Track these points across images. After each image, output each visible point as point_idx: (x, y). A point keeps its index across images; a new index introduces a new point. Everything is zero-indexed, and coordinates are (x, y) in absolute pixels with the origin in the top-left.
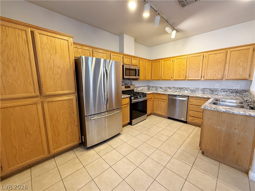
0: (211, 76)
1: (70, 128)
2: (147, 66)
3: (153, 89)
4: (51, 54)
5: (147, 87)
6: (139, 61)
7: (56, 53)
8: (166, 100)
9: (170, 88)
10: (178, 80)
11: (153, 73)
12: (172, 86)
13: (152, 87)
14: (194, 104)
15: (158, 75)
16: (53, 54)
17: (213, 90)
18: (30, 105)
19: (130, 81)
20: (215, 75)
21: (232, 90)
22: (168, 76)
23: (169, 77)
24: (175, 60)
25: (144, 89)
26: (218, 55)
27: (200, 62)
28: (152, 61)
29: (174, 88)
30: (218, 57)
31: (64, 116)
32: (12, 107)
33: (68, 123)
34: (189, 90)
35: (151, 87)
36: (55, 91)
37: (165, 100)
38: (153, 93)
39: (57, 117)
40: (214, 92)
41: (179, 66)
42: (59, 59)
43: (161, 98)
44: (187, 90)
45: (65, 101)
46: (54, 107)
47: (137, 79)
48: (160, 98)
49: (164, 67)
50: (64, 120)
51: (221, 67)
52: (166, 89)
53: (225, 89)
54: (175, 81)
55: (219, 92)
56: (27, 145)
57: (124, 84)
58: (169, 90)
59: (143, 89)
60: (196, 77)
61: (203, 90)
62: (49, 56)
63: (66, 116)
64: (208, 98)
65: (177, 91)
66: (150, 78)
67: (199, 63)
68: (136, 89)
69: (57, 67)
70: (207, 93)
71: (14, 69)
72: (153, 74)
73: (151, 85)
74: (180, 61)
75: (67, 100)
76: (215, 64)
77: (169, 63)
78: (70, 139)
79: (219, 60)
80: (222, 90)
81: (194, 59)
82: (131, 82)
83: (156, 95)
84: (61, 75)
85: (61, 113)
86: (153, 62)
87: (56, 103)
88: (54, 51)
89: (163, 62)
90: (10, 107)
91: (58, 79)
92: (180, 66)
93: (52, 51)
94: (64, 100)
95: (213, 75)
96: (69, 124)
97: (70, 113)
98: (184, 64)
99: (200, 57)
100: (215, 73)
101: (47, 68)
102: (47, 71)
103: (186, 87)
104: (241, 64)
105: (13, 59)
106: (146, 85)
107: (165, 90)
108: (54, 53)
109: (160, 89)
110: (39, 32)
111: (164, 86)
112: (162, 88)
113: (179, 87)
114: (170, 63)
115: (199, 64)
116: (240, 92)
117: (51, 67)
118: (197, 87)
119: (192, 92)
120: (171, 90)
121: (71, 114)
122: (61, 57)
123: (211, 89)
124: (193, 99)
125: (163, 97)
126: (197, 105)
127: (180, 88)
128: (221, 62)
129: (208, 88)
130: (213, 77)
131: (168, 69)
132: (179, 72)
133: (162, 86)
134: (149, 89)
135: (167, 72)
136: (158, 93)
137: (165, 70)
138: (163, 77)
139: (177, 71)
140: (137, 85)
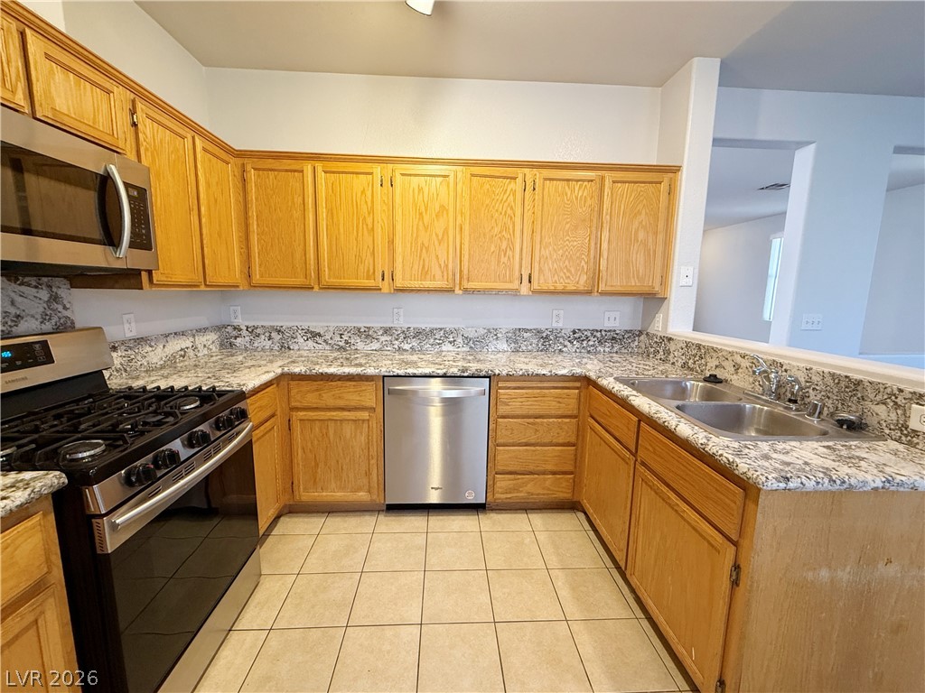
0: (556, 278)
2: (208, 185)
3: (263, 342)
5: (212, 336)
6: (133, 112)
8: (373, 409)
9: (368, 336)
11: (254, 238)
12: (376, 325)
13: (252, 331)
14: (519, 412)
15: (298, 255)
17: (547, 337)
19: (44, 295)
20: (568, 274)
21: (601, 331)
22: (361, 267)
23: (369, 275)
24: (398, 180)
25: (195, 348)
26: (577, 189)
27: (512, 208)
28: (239, 161)
29: (387, 331)
30: (577, 198)
34: (460, 340)
35: (244, 332)
37: (365, 415)
38: (283, 375)
40: (550, 345)
41: (421, 214)
43: (341, 403)
44: (450, 342)
47: (127, 279)
48: (331, 402)
49: (330, 212)
51: (587, 241)
52: (347, 342)
53: (582, 328)
55: (567, 343)
58: (360, 346)
59: (191, 353)
60: (501, 277)
61: (515, 336)
64: (573, 375)
65: (407, 347)
66: (237, 276)
67: (509, 211)
68: (117, 358)
70: (530, 347)
72: (255, 249)
73: (241, 321)
74: (420, 190)
76: (568, 226)
77: (363, 192)
79: (581, 210)
80: (574, 332)
81: (488, 186)
82: (55, 298)
83: (304, 389)
86: (249, 167)
89: (321, 175)
92: (426, 219)
95: (562, 274)
98: (442, 207)
99: (512, 185)
100: (567, 262)
103: (448, 326)
104: (641, 235)
106: (203, 321)
107: (342, 344)
109: (310, 343)
111: (333, 325)
112: (319, 335)
113: (412, 326)
114: (369, 193)
115: (511, 218)
116: (621, 337)
118: (491, 324)
119: (471, 347)
120: (376, 345)
123: (539, 332)
124: (509, 388)
125: (349, 396)
126: (531, 412)
127: (418, 334)
128: (585, 220)
129: (529, 328)
130: (562, 280)
131: (361, 224)
132: (424, 250)
133: (322, 327)
134: (228, 344)
135: (355, 242)
136: (320, 371)
137: (339, 229)
138: (330, 269)
139: (412, 243)
140: (127, 326)
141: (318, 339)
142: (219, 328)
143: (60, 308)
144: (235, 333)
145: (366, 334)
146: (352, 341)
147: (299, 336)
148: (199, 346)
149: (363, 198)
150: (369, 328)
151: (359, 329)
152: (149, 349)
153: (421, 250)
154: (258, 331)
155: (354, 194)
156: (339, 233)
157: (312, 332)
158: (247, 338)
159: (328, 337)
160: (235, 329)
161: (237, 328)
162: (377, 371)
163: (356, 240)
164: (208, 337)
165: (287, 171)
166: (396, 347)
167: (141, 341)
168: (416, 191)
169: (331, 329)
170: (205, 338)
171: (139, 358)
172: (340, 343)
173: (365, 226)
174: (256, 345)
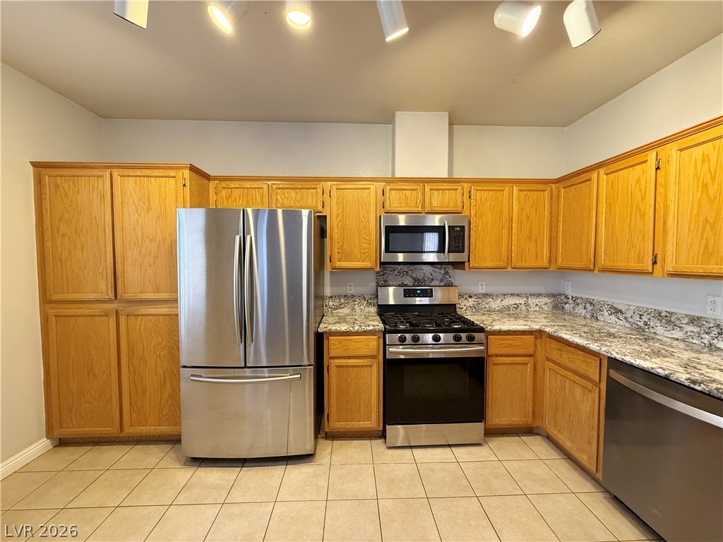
1: (168, 385)
2: (521, 209)
3: (580, 310)
4: (139, 213)
5: (546, 300)
6: (470, 192)
7: (149, 210)
8: (597, 383)
9: (669, 322)
10: (702, 277)
11: (560, 235)
13: (575, 299)
16: (142, 214)
18: (99, 316)
19: (443, 272)
22: (632, 252)
23: (640, 259)
24: (677, 157)
25: (526, 304)
28: (557, 185)
29: (693, 320)
31: (158, 353)
32: (75, 316)
33: (164, 372)
35: (570, 301)
36: (141, 293)
37: (591, 385)
38: (539, 330)
39: (144, 351)
41: (705, 186)
42: (154, 221)
43: (573, 367)
45: (161, 317)
46: (138, 328)
48: (568, 364)
50: (156, 362)
52: (646, 324)
54: (676, 279)
56: (89, 394)
57: (412, 281)
58: (660, 330)
59: (523, 307)
62: (136, 216)
63: (162, 354)
66: (544, 263)
69: (150, 240)
71: (82, 248)
72: (560, 243)
73: (570, 293)
74: (706, 158)
75: (167, 315)
77: (638, 181)
78: (167, 414)
82: (447, 273)
83: (552, 346)
84: (156, 257)
85: (153, 344)
86: (561, 188)
87: (143, 321)
88: (146, 205)
89: (604, 179)
90: (72, 316)
91: (150, 266)
93: (142, 207)
94: (160, 315)
96: (167, 374)
97: (170, 348)
101: (130, 243)
102: (130, 249)
105: (81, 231)
106: (539, 290)
107: (641, 324)
108: (145, 210)
109: (613, 318)
110: (120, 173)
112: (621, 312)
114: (643, 181)
117: (137, 239)
120: (678, 334)
121: (173, 351)
122: (158, 217)
125: (579, 363)
131: (634, 211)
132: (708, 227)
133: (624, 305)
134: (560, 307)
135: (628, 229)
136: (560, 335)
137: (615, 219)
138: (605, 254)
139: (690, 222)
140: (480, 287)
141: (619, 315)
142: (554, 296)
143: (448, 277)
144: (565, 300)
145: (668, 320)
146: (652, 324)
147: (605, 310)
148: (531, 304)
149: (637, 186)
150: (671, 314)
151: (660, 313)
152: (490, 300)
153: (704, 227)
154: (579, 301)
155: (630, 186)
156: (615, 223)
157: (615, 309)
158: (572, 305)
159: (628, 315)
160: (566, 297)
161: (567, 297)
162: (598, 348)
163: (629, 226)
164: (541, 300)
165: (582, 182)
166: (706, 342)
167: (486, 295)
168: (699, 162)
169: (632, 308)
170: (538, 300)
171: (484, 303)
172: (639, 323)
173: (638, 212)
174: (576, 311)
